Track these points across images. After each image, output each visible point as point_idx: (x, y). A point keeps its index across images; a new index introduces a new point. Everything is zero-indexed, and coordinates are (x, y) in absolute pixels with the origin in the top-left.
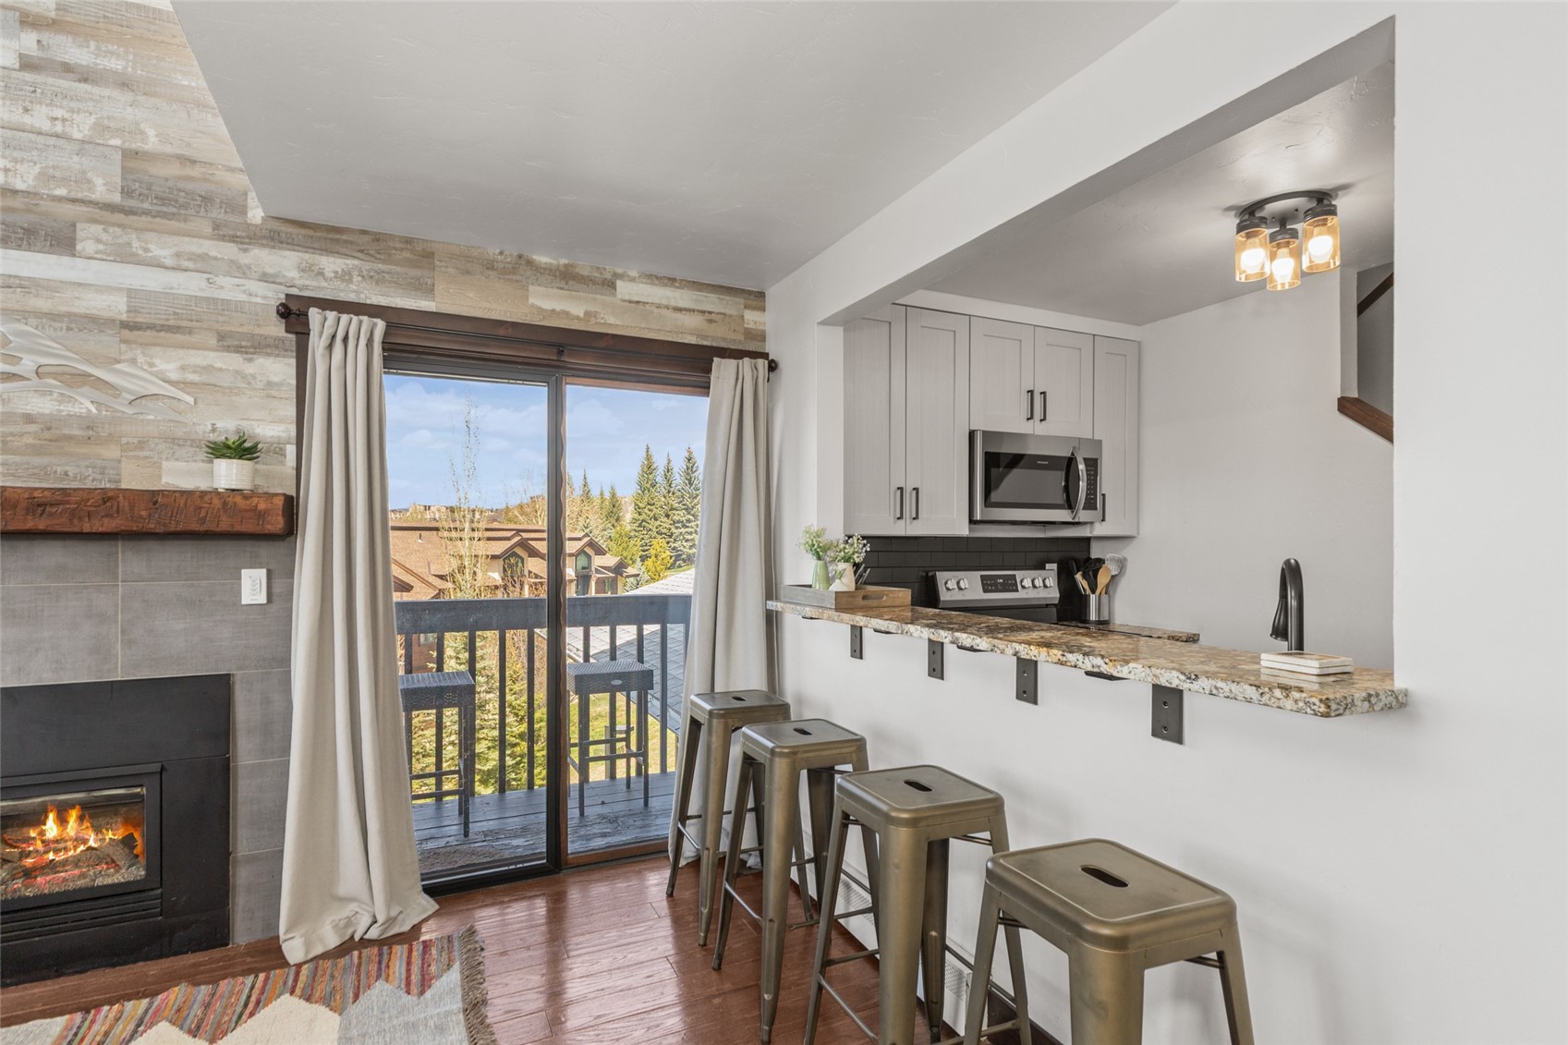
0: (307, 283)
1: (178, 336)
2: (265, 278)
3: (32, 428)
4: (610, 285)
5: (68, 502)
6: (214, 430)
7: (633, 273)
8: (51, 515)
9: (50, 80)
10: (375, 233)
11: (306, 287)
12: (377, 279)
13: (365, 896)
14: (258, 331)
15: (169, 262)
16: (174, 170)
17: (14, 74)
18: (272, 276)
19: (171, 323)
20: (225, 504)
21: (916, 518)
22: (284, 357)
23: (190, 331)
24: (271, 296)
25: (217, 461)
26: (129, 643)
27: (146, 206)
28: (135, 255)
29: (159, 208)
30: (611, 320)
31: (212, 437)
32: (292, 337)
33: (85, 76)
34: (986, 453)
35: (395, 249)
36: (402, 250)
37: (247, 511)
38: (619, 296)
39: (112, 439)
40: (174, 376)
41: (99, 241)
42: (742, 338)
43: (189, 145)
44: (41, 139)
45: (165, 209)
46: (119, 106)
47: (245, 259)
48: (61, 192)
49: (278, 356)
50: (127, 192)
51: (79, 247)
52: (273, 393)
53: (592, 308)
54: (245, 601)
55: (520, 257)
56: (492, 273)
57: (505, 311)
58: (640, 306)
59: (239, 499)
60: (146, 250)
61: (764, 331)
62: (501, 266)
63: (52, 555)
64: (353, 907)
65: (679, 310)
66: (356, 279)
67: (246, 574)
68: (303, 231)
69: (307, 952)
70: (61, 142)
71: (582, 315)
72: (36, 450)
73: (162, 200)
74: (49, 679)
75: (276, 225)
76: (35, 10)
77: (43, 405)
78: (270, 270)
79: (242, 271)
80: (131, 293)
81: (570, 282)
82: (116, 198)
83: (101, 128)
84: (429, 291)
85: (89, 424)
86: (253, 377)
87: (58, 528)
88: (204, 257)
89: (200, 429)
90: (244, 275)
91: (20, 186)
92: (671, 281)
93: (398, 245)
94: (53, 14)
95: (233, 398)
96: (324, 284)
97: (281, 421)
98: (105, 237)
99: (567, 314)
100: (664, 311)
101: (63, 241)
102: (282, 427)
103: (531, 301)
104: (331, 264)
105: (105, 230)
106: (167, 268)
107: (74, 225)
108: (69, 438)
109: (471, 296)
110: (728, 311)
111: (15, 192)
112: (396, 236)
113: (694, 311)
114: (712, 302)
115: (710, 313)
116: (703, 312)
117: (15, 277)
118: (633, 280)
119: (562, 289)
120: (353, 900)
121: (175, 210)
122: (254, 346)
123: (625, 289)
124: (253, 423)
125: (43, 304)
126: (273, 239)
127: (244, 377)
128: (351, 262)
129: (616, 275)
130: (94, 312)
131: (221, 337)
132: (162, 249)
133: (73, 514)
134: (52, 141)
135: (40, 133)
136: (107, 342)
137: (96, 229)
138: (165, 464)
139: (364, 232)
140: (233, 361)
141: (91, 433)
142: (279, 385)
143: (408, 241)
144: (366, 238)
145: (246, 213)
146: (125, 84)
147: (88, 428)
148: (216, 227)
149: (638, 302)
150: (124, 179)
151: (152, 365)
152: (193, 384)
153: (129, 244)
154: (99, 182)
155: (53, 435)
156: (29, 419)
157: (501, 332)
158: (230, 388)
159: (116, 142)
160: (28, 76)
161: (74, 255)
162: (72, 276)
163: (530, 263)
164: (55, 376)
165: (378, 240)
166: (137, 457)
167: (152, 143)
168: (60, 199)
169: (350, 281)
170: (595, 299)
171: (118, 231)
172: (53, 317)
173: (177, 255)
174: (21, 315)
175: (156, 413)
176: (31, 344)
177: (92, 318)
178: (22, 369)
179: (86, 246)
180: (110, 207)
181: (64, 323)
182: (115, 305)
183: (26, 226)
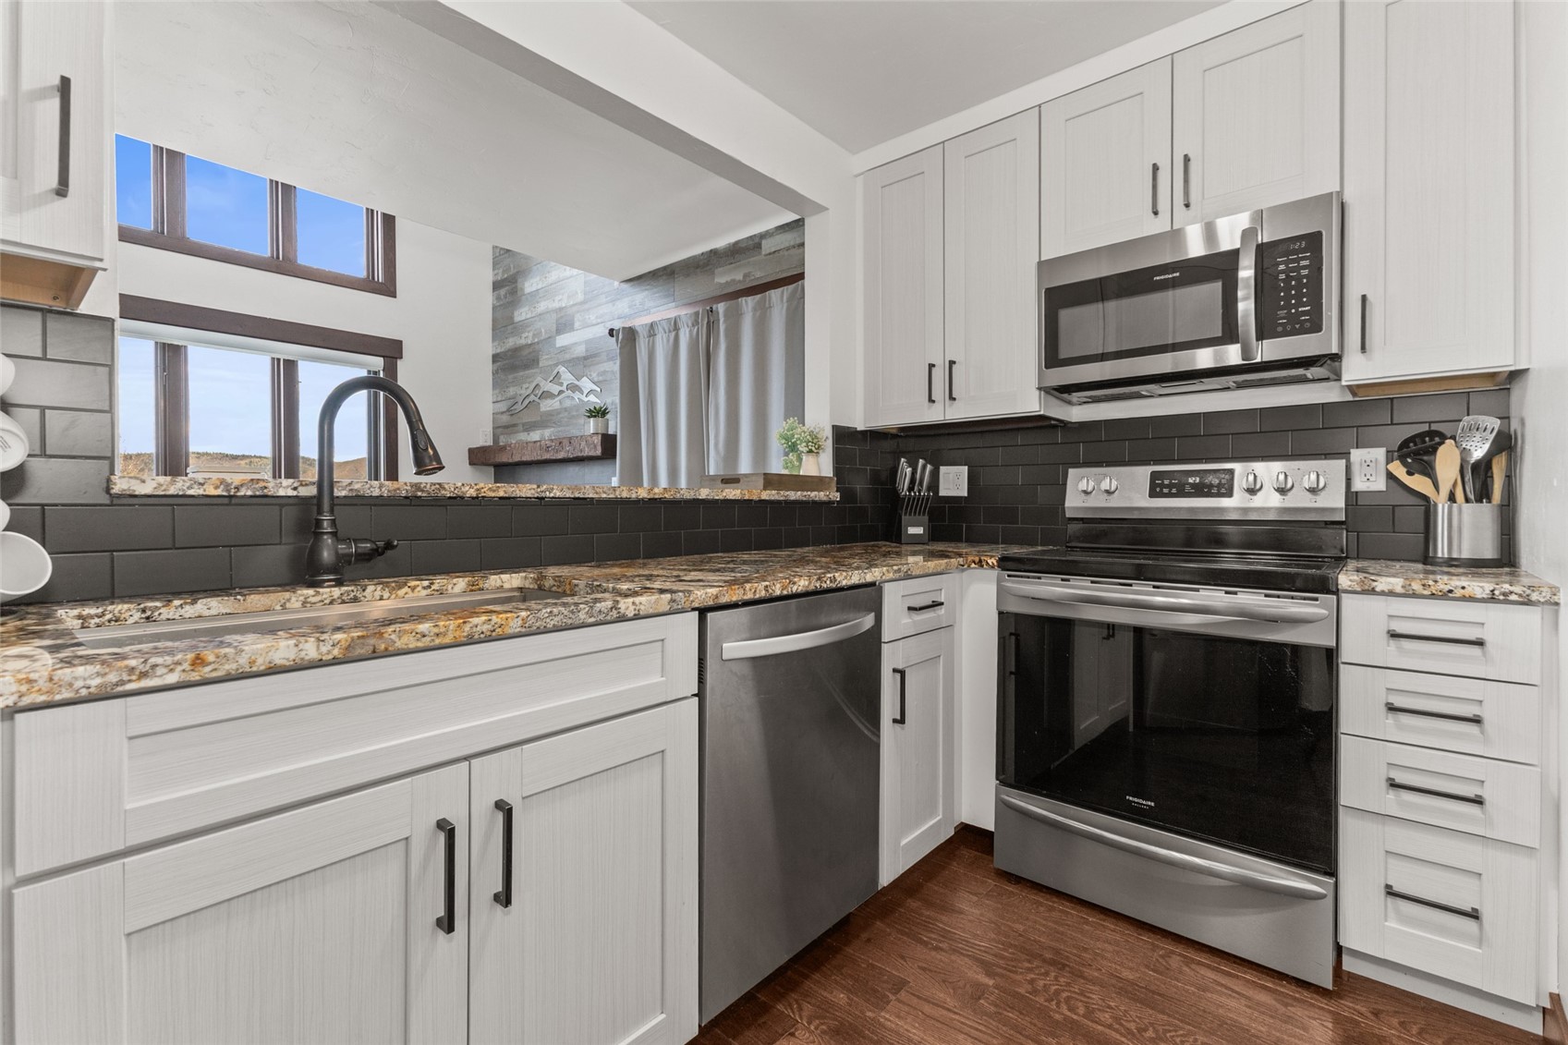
0: (631, 313)
1: (597, 358)
2: (619, 316)
3: (565, 414)
4: (759, 246)
7: (774, 229)
11: (630, 316)
15: (594, 322)
18: (621, 314)
23: (596, 355)
28: (587, 323)
30: (758, 274)
35: (660, 276)
38: (763, 253)
40: (596, 379)
41: (579, 321)
44: (568, 281)
47: (614, 310)
48: (571, 303)
50: (585, 294)
51: (574, 326)
53: (746, 271)
55: (711, 251)
56: (697, 270)
57: (704, 294)
58: (777, 254)
60: (589, 319)
62: (701, 263)
63: (571, 469)
66: (647, 302)
67: (612, 477)
68: (630, 284)
70: (572, 279)
71: (741, 278)
75: (621, 287)
77: (568, 403)
78: (620, 312)
80: (587, 342)
81: (735, 256)
82: (583, 297)
86: (616, 372)
88: (603, 315)
89: (589, 404)
90: (613, 319)
91: (562, 306)
93: (661, 273)
95: (611, 386)
96: (636, 310)
98: (580, 318)
99: (733, 281)
101: (571, 325)
103: (716, 280)
104: (638, 298)
105: (581, 315)
106: (594, 325)
107: (574, 317)
108: (573, 416)
109: (689, 290)
111: (561, 309)
112: (658, 269)
117: (562, 346)
118: (773, 234)
119: (732, 263)
122: (615, 356)
123: (765, 245)
125: (568, 356)
126: (621, 294)
128: (645, 293)
129: (760, 237)
130: (576, 356)
131: (607, 354)
132: (592, 317)
134: (570, 280)
135: (567, 278)
136: (580, 369)
137: (579, 315)
143: (663, 269)
144: (649, 276)
147: (577, 410)
148: (606, 297)
149: (775, 252)
151: (590, 375)
152: (600, 381)
153: (585, 318)
154: (579, 292)
155: (570, 415)
156: (566, 409)
158: (610, 380)
161: (574, 330)
162: (573, 341)
163: (715, 253)
164: (570, 388)
168: (571, 307)
169: (644, 304)
170: (750, 263)
171: (583, 313)
172: (569, 361)
173: (597, 317)
174: (563, 363)
175: (592, 398)
176: (567, 377)
177: (578, 358)
178: (564, 388)
179: (577, 325)
180: (582, 302)
181: (571, 364)
182: (582, 350)
183: (566, 323)
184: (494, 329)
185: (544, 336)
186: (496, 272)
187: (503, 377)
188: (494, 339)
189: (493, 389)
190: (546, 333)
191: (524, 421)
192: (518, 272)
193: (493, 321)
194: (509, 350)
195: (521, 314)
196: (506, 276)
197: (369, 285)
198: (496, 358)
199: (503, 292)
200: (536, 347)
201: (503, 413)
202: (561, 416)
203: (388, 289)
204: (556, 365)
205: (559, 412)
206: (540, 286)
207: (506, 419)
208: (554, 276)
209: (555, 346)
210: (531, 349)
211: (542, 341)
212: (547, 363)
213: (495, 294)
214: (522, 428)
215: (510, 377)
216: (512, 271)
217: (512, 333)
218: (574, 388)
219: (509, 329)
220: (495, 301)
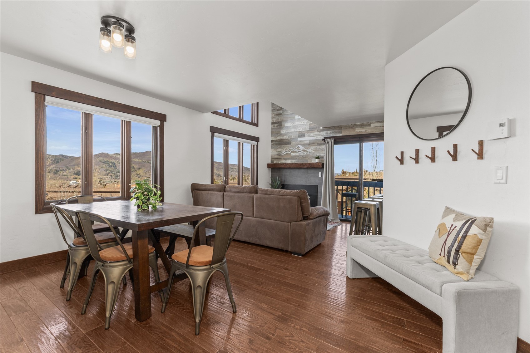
2: (322, 136)
4: (370, 125)
5: (303, 164)
7: (374, 122)
8: (302, 166)
11: (326, 136)
12: (334, 133)
14: (321, 142)
17: (300, 119)
20: (316, 164)
23: (314, 144)
24: (322, 138)
25: (316, 159)
26: (309, 181)
30: (370, 131)
31: (316, 156)
32: (324, 142)
36: (338, 128)
37: (319, 165)
38: (371, 126)
39: (308, 157)
40: (313, 149)
47: (320, 134)
48: (304, 130)
49: (323, 145)
50: (309, 129)
52: (323, 150)
53: (366, 130)
54: (319, 176)
55: (354, 124)
56: (350, 128)
57: (352, 133)
58: (375, 127)
62: (351, 126)
63: (303, 170)
67: (319, 173)
68: (326, 128)
71: (364, 131)
72: (302, 159)
73: (312, 129)
74: (302, 184)
75: (323, 128)
77: (302, 154)
78: (322, 134)
79: (319, 135)
80: (309, 140)
81: (363, 126)
82: (308, 130)
84: (341, 133)
85: (306, 156)
88: (316, 134)
91: (301, 131)
92: (381, 121)
95: (318, 151)
96: (328, 135)
97: (323, 153)
99: (362, 132)
100: (380, 127)
101: (304, 136)
103: (356, 131)
104: (329, 132)
105: (307, 134)
106: (313, 137)
107: (305, 134)
108: (304, 157)
109: (347, 132)
112: (336, 126)
117: (300, 141)
118: (374, 123)
119: (361, 128)
122: (320, 144)
123: (372, 125)
124: (321, 154)
125: (302, 143)
127: (320, 148)
128: (331, 131)
129: (371, 123)
131: (317, 144)
132: (312, 135)
134: (303, 125)
136: (307, 146)
138: (312, 160)
139: (333, 127)
140: (318, 146)
143: (338, 126)
145: (320, 128)
148: (317, 130)
150: (309, 127)
151: (311, 148)
153: (309, 135)
154: (307, 128)
156: (301, 156)
157: (351, 137)
159: (308, 123)
162: (304, 139)
163: (356, 125)
166: (309, 159)
168: (304, 131)
169: (331, 134)
170: (367, 128)
172: (303, 144)
174: (300, 145)
175: (311, 154)
176: (301, 148)
177: (306, 144)
178: (301, 150)
179: (306, 136)
180: (308, 131)
181: (304, 145)
182: (308, 142)
183: (302, 135)
184: (272, 134)
185: (293, 137)
186: (273, 120)
187: (276, 146)
188: (272, 136)
189: (271, 148)
190: (294, 136)
192: (282, 121)
193: (272, 132)
194: (278, 140)
195: (282, 132)
196: (277, 121)
197: (252, 123)
198: (272, 141)
199: (276, 125)
200: (290, 140)
201: (275, 155)
202: (299, 157)
203: (257, 125)
204: (298, 145)
205: (298, 156)
206: (291, 125)
207: (276, 157)
208: (297, 123)
209: (297, 140)
210: (287, 140)
211: (292, 139)
212: (294, 144)
213: (273, 125)
214: (283, 159)
215: (279, 146)
216: (280, 120)
217: (280, 136)
218: (304, 151)
219: (279, 134)
220: (272, 127)
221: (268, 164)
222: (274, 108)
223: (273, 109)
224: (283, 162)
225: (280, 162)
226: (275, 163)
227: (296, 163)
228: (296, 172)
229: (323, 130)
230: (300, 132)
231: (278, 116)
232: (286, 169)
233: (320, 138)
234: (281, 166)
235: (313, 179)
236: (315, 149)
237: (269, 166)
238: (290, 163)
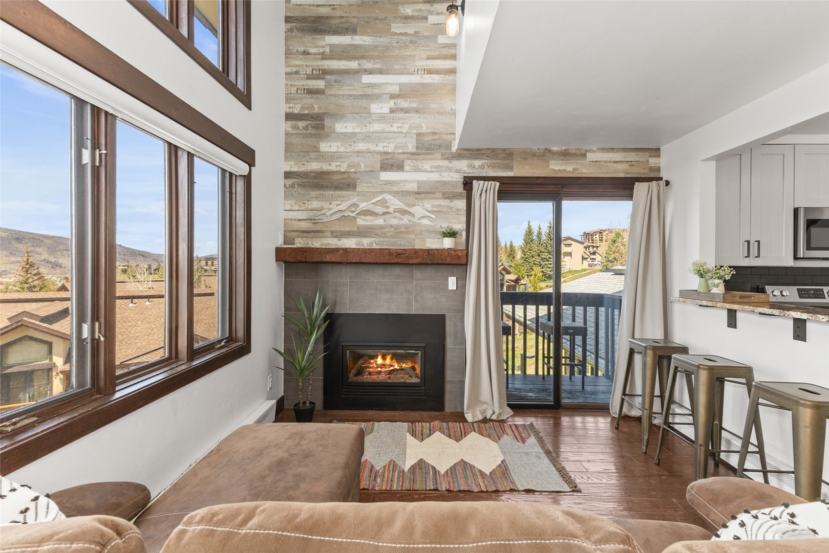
0: (470, 171)
1: (431, 195)
2: (457, 171)
3: (392, 229)
4: (584, 155)
5: (406, 254)
6: (441, 227)
7: (595, 149)
8: (402, 258)
9: (397, 115)
10: (492, 149)
11: (469, 173)
12: (493, 167)
13: (491, 403)
14: (454, 191)
15: (429, 170)
16: (431, 137)
17: (388, 115)
18: (460, 170)
19: (429, 191)
20: (449, 254)
21: (758, 256)
22: (462, 199)
23: (434, 193)
24: (458, 178)
25: (444, 238)
26: (416, 301)
27: (423, 151)
28: (420, 169)
29: (426, 152)
30: (584, 171)
31: (442, 230)
32: (465, 191)
33: (406, 111)
34: (807, 220)
35: (499, 154)
36: (502, 154)
37: (455, 256)
38: (588, 160)
39: (413, 232)
40: (430, 209)
41: (410, 166)
42: (648, 171)
43: (435, 128)
44: (395, 135)
45: (428, 152)
46: (415, 119)
47: (451, 165)
48: (400, 151)
49: (460, 199)
50: (417, 148)
51: (405, 169)
52: (459, 213)
53: (575, 167)
54: (450, 288)
55: (546, 149)
56: (535, 158)
57: (540, 173)
58: (598, 163)
59: (453, 252)
60: (423, 167)
61: (660, 167)
62: (538, 154)
63: (397, 271)
64: (485, 406)
65: (616, 162)
66: (486, 167)
67: (450, 279)
68: (469, 152)
69: (473, 419)
70: (400, 134)
71: (571, 170)
72: (393, 237)
73: (427, 149)
74: (395, 312)
75: (460, 152)
76: (393, 92)
77: (394, 222)
78: (458, 168)
79: (449, 169)
80: (418, 182)
81: (567, 157)
82: (414, 150)
83: (411, 128)
84: (511, 168)
86: (453, 207)
87: (403, 262)
88: (439, 166)
89: (437, 227)
90: (451, 171)
91: (390, 151)
92: (612, 150)
93: (500, 152)
94: (398, 93)
95: (447, 215)
96: (475, 171)
97: (461, 223)
98: (411, 164)
99: (565, 170)
100: (609, 164)
101: (400, 167)
102: (461, 225)
103: (550, 167)
104: (477, 163)
105: (412, 162)
106: (428, 172)
107: (403, 161)
108: (401, 232)
109: (527, 168)
110: (640, 160)
111: (389, 153)
112: (499, 149)
113: (623, 162)
114: (632, 157)
115: (631, 162)
116: (628, 162)
117: (389, 181)
118: (594, 152)
119: (563, 160)
120: (486, 403)
121: (430, 151)
122: (452, 197)
123: (590, 156)
124: (453, 224)
125: (395, 189)
126: (459, 157)
127: (450, 208)
128: (484, 161)
129: (587, 151)
130: (408, 189)
131: (443, 195)
132: (427, 165)
133: (407, 257)
134: (398, 135)
135: (395, 133)
136: (411, 200)
137: (409, 162)
138: (427, 240)
139: (489, 149)
140: (446, 202)
141: (407, 230)
142: (460, 210)
143: (504, 150)
144: (489, 151)
145: (451, 149)
146: (417, 111)
147: (406, 228)
148: (442, 155)
149: (597, 161)
150: (417, 143)
151: (424, 206)
152: (435, 211)
153: (418, 165)
154: (410, 146)
155: (398, 231)
156: (391, 226)
157: (539, 181)
158: (446, 212)
159: (415, 131)
160: (392, 115)
161: (403, 171)
162: (402, 178)
163: (550, 151)
164: (398, 212)
165: (493, 151)
166: (419, 238)
167: (424, 130)
168: (399, 153)
169: (484, 168)
170: (577, 163)
171: (415, 161)
172: (398, 192)
173: (431, 167)
174: (390, 193)
175: (425, 221)
176: (395, 203)
178: (391, 210)
179: (406, 168)
180: (413, 154)
181: (402, 194)
182: (413, 187)
183: (391, 164)
184: (287, 150)
185: (363, 168)
186: (291, 105)
187: (302, 192)
188: (287, 159)
190: (366, 166)
191: (333, 229)
192: (325, 113)
193: (286, 144)
194: (311, 172)
195: (325, 147)
196: (306, 112)
198: (288, 175)
199: (301, 124)
200: (353, 176)
201: (300, 220)
202: (386, 230)
204: (382, 193)
205: (382, 227)
206: (358, 130)
207: (305, 225)
208: (377, 127)
209: (378, 179)
210: (345, 176)
211: (360, 172)
212: (367, 190)
213: (290, 123)
214: (330, 235)
215: (314, 193)
216: (316, 110)
217: (318, 159)
218: (404, 212)
219: (313, 155)
220: (290, 129)
221: (278, 250)
222: (294, 69)
223: (289, 70)
224: (328, 244)
225: (317, 244)
226: (299, 246)
227: (375, 246)
228: (375, 278)
229: (459, 156)
230: (387, 153)
231: (309, 96)
232: (340, 266)
233: (450, 179)
234: (328, 258)
235: (430, 296)
236: (435, 209)
237: (280, 254)
238: (354, 247)
